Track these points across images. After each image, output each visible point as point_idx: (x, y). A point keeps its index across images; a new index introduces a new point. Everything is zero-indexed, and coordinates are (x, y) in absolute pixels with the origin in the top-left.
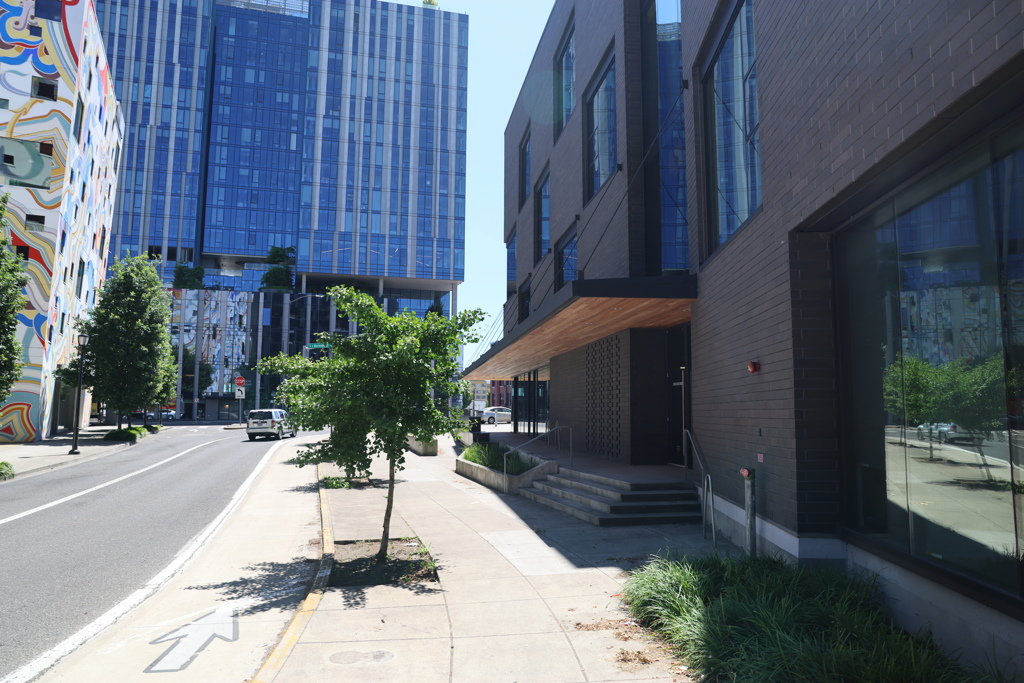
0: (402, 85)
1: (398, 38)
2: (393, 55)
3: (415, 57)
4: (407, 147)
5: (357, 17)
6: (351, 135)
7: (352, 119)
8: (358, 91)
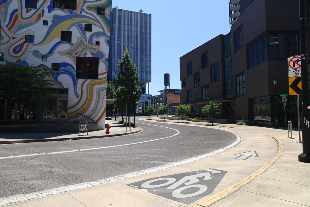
0: (136, 32)
1: (135, 20)
2: (133, 25)
3: (139, 25)
4: (137, 48)
5: (124, 15)
6: (124, 45)
7: (124, 41)
8: (125, 34)
